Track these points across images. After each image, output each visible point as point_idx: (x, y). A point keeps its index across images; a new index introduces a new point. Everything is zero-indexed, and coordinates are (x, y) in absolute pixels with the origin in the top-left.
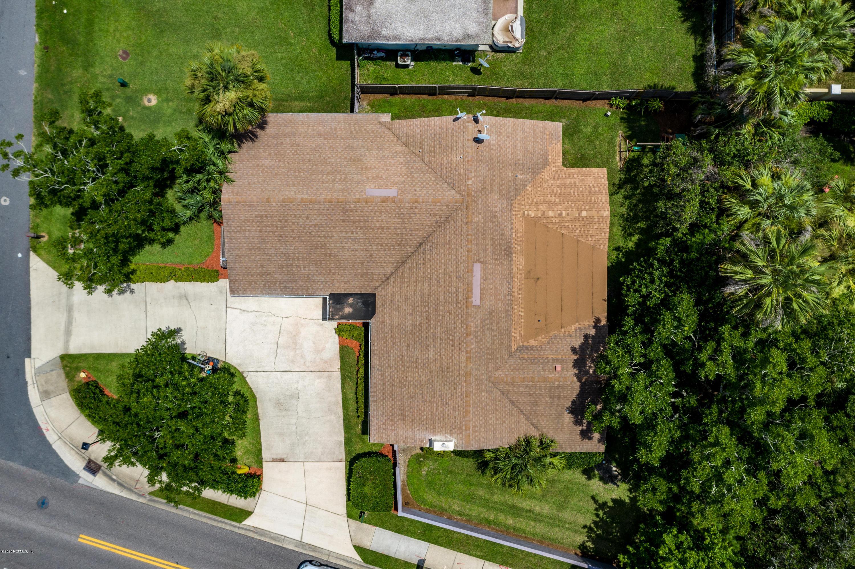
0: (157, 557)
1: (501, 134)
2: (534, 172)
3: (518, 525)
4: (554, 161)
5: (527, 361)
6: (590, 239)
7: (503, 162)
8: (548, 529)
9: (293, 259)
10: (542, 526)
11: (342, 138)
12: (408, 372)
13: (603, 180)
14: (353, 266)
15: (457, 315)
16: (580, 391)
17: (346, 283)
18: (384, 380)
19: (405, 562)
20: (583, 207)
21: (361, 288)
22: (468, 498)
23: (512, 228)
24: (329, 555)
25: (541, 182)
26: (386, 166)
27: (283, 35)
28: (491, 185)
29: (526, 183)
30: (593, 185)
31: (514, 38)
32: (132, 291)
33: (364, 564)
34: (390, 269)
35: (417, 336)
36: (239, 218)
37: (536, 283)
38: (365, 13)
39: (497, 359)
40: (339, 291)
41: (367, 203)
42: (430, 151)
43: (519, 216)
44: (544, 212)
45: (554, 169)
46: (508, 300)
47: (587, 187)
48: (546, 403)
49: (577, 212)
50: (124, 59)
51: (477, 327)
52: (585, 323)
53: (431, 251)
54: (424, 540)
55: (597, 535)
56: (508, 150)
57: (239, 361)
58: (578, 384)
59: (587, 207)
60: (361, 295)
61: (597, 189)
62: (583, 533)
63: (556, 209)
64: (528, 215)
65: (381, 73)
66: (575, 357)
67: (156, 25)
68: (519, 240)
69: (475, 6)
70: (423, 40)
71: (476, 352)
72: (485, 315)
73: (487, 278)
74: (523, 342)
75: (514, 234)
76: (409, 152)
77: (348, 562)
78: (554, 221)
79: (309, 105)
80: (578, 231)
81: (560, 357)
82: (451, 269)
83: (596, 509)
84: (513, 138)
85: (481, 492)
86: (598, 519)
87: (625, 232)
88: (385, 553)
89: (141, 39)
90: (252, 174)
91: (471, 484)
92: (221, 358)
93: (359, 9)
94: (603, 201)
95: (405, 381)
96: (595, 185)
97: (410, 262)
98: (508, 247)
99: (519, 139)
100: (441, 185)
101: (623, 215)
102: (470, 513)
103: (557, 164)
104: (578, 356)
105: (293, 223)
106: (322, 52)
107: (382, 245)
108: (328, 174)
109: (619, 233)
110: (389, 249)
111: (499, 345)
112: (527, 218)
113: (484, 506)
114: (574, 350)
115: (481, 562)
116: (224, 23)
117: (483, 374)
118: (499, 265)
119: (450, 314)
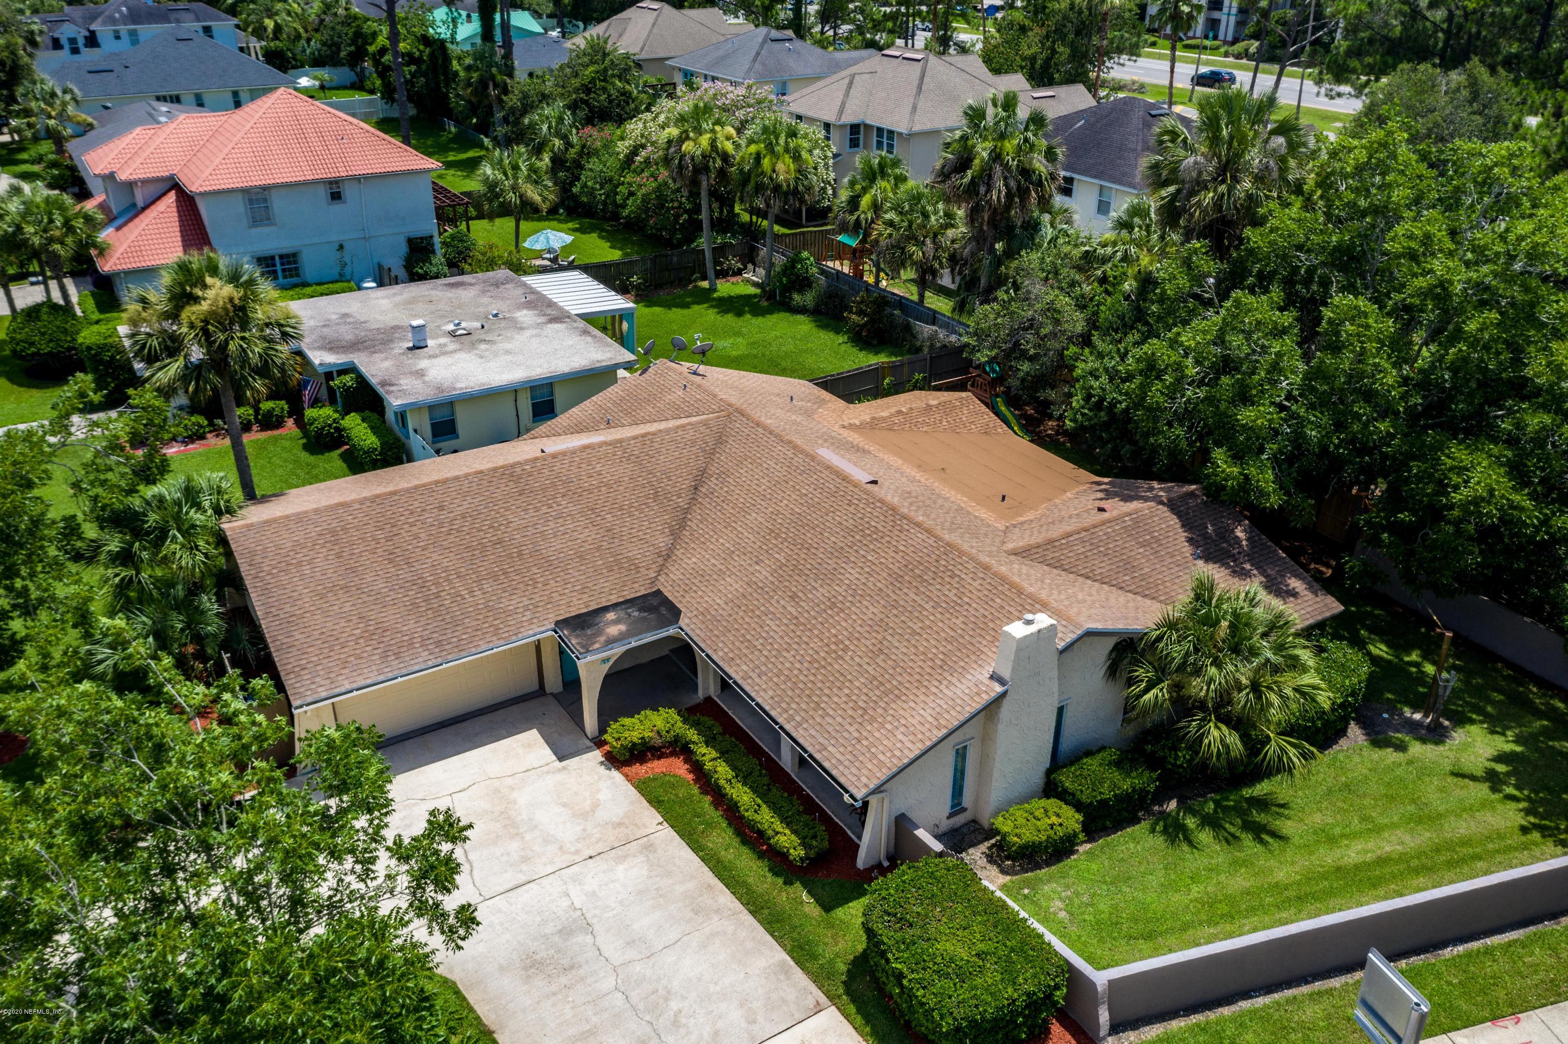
1: (727, 375)
2: (815, 403)
4: (833, 400)
6: (973, 427)
7: (757, 391)
14: (582, 558)
15: (850, 504)
17: (581, 593)
18: (789, 678)
21: (621, 591)
23: (840, 434)
28: (760, 403)
29: (813, 408)
34: (663, 540)
36: (278, 547)
37: (944, 473)
38: (417, 382)
39: (986, 534)
40: (574, 611)
41: (554, 456)
42: (627, 414)
44: (872, 416)
46: (921, 486)
48: (1146, 557)
51: (900, 502)
53: (724, 482)
56: (753, 385)
58: (1163, 508)
60: (630, 603)
63: (886, 411)
64: (851, 424)
68: (863, 443)
72: (901, 494)
74: (1007, 522)
75: (849, 438)
78: (897, 421)
80: (944, 423)
81: (1090, 507)
82: (781, 474)
83: (1494, 790)
86: (1525, 805)
91: (1195, 878)
93: (403, 382)
97: (695, 516)
98: (854, 446)
103: (835, 402)
111: (968, 522)
117: (982, 546)
118: (860, 457)
119: (835, 511)
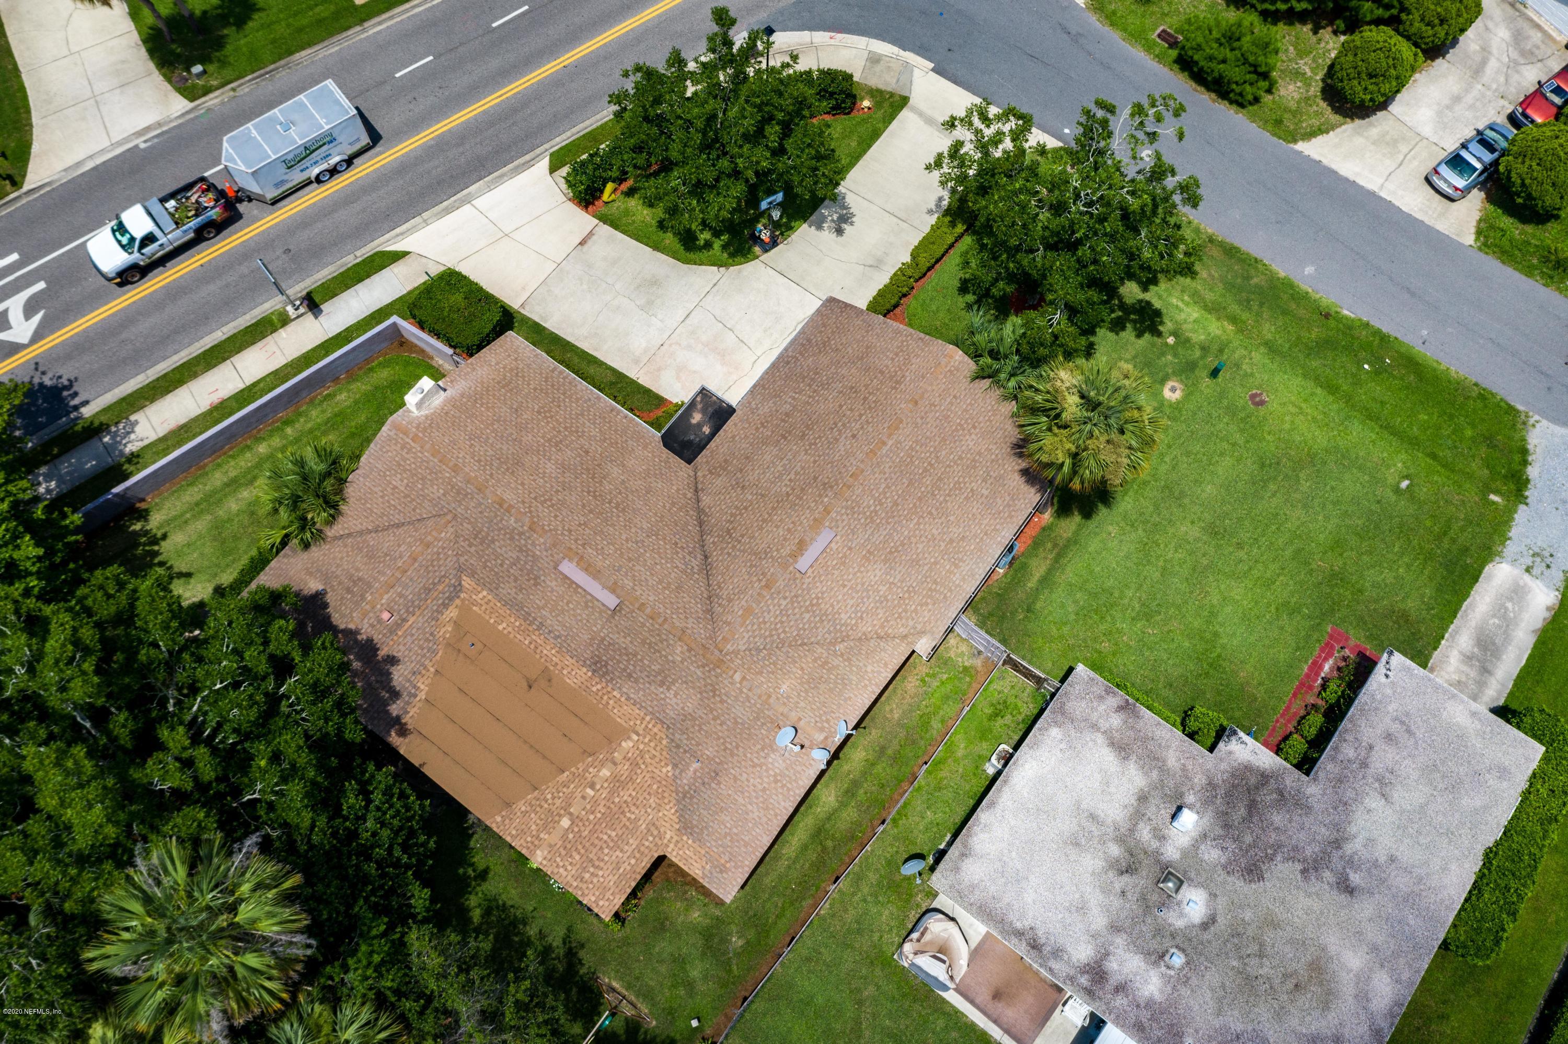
0: (591, 53)
1: (776, 781)
2: (685, 796)
3: (248, 455)
4: (680, 845)
5: (434, 584)
6: (523, 809)
7: (732, 755)
8: (207, 488)
9: (815, 391)
10: (218, 484)
11: (936, 563)
12: (554, 428)
13: (593, 899)
14: (747, 458)
15: (570, 531)
16: (331, 623)
17: (733, 437)
18: (570, 397)
19: (336, 295)
20: (576, 829)
21: (712, 452)
22: (339, 419)
23: (628, 699)
24: (425, 221)
25: (664, 797)
26: (851, 588)
27: (1158, 618)
28: (712, 710)
29: (678, 771)
30: (597, 876)
31: (922, 952)
32: (931, 212)
33: (378, 249)
34: (706, 500)
35: (588, 470)
36: (917, 356)
37: (528, 680)
38: (1104, 725)
39: (470, 545)
40: (730, 422)
41: (815, 520)
42: (826, 663)
43: (638, 722)
44: (615, 764)
45: (668, 836)
46: (535, 619)
47: (602, 864)
48: (358, 570)
49: (576, 814)
50: (1253, 397)
51: (534, 544)
52: (415, 709)
53: (686, 564)
54: (340, 334)
55: (140, 544)
56: (745, 775)
57: (745, 273)
58: (342, 627)
59: (571, 836)
60: (702, 447)
61: (587, 876)
62: (158, 528)
63: (606, 785)
64: (629, 738)
65: (1009, 717)
66: (382, 653)
67: (1278, 463)
68: (605, 697)
69: (1006, 900)
70: (1005, 781)
71: (502, 519)
72: (540, 568)
73: (587, 607)
74: (463, 600)
75: (618, 696)
76: (848, 636)
77: (397, 235)
78: (591, 770)
79: (1029, 585)
80: (549, 796)
81: (400, 633)
82: (637, 568)
83: (170, 568)
84: (757, 798)
86: (156, 561)
87: (498, 907)
88: (367, 281)
89: (1269, 433)
90: (966, 410)
91: (353, 435)
92: (765, 257)
93: (1116, 721)
94: (561, 870)
95: (546, 417)
96: (595, 880)
97: (693, 528)
98: (607, 673)
99: (750, 807)
100: (765, 638)
101: (525, 924)
102: (319, 409)
103: (672, 846)
104: (379, 658)
105: (861, 415)
106: (1095, 655)
107: (746, 508)
108: (896, 504)
109: (503, 896)
110: (732, 515)
111: (486, 561)
112: (624, 733)
113: (311, 431)
114: (392, 660)
115: (249, 381)
116: (1226, 552)
117: (467, 509)
118: (592, 639)
119: (580, 525)
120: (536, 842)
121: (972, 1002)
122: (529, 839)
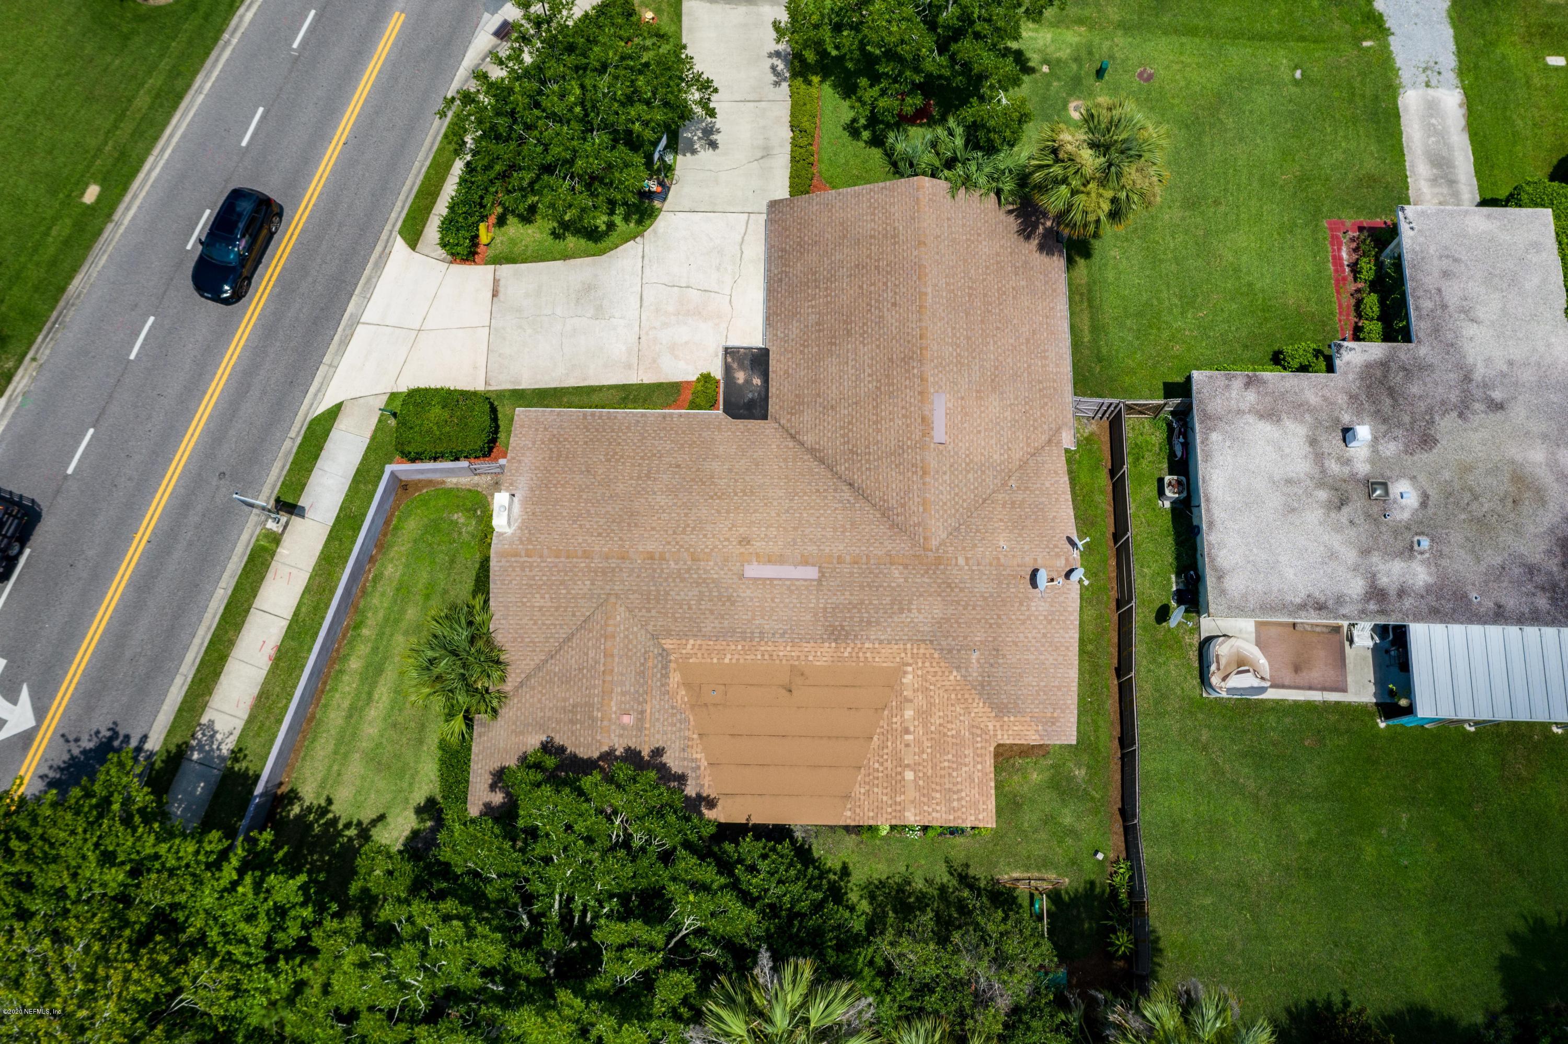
0: (359, 115)
1: (1050, 622)
2: (983, 687)
3: (346, 678)
4: (1006, 727)
5: (642, 665)
6: (863, 791)
7: (999, 626)
8: (333, 732)
9: (826, 289)
10: (340, 721)
11: (1029, 366)
12: (633, 465)
13: (973, 818)
14: (815, 381)
15: (727, 540)
16: (582, 759)
17: (786, 372)
18: (620, 430)
19: (305, 485)
20: (921, 775)
21: (778, 397)
22: (403, 590)
23: (881, 642)
24: (330, 366)
25: (966, 700)
26: (986, 430)
27: (1199, 300)
28: (958, 603)
29: (963, 671)
30: (962, 798)
31: (1227, 676)
32: (777, 84)
33: (308, 420)
34: (809, 439)
35: (693, 480)
36: (893, 204)
37: (784, 687)
38: (1244, 406)
39: (649, 611)
40: (772, 363)
41: (920, 393)
42: (1013, 503)
43: (903, 655)
44: (911, 701)
45: (991, 728)
46: (752, 633)
47: (959, 787)
48: (565, 700)
49: (911, 762)
50: (1141, 75)
51: (706, 571)
52: (707, 778)
53: (840, 502)
54: (338, 517)
55: (312, 824)
56: (1021, 635)
57: (661, 231)
58: (596, 755)
59: (921, 783)
60: (765, 398)
61: (955, 804)
62: (318, 797)
63: (916, 723)
64: (905, 673)
65: (1147, 454)
66: (645, 754)
67: (1198, 118)
68: (861, 654)
69: (1275, 589)
70: (1208, 500)
71: (662, 570)
72: (727, 589)
73: (792, 592)
74: (676, 661)
75: (871, 646)
76: (1010, 470)
77: (316, 395)
78: (895, 720)
79: (1086, 340)
80: (876, 765)
81: (647, 726)
82: (807, 531)
83: (359, 823)
84: (1043, 646)
85: (412, 613)
86: (340, 826)
87: (877, 887)
88: (323, 453)
89: (1173, 97)
90: (964, 225)
91: (427, 597)
92: (667, 205)
93: (1251, 396)
94: (934, 814)
95: (618, 461)
96: (964, 803)
97: (822, 469)
98: (848, 634)
99: (1042, 657)
100: (954, 515)
101: (909, 884)
102: (377, 594)
103: (999, 732)
104: (646, 758)
105: (885, 284)
106: (1176, 361)
107: (850, 423)
108: (968, 338)
109: (875, 876)
110: (843, 436)
111: (673, 614)
112: (899, 672)
113: (386, 619)
114: (658, 752)
115: (288, 614)
116: (1211, 215)
117: (622, 582)
118: (816, 615)
119: (730, 529)
120: (898, 808)
121: (1283, 687)
122: (889, 810)
